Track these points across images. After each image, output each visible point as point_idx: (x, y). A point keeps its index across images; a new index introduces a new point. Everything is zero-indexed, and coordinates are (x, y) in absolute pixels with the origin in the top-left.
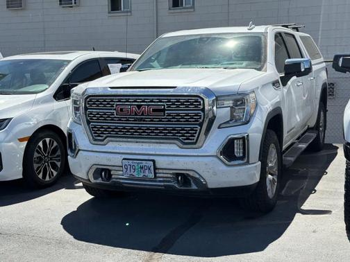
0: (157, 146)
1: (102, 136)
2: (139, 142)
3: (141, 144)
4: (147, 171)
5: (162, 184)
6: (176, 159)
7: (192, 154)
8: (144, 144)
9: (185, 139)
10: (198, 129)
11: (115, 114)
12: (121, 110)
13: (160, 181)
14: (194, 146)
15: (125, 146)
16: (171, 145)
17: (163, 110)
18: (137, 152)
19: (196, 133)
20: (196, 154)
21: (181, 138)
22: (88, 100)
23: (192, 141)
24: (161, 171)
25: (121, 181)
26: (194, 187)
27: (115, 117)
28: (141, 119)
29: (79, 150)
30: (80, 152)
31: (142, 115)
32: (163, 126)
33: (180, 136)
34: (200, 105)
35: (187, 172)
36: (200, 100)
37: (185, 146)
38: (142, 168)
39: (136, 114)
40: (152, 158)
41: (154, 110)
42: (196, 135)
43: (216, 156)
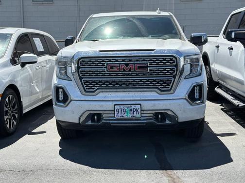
0: (141, 94)
1: (93, 89)
2: (126, 92)
3: (128, 93)
4: (135, 113)
5: (145, 121)
6: (157, 102)
7: (168, 98)
8: (130, 93)
9: (162, 88)
10: (173, 80)
11: (106, 71)
12: (112, 68)
13: (144, 120)
14: (169, 92)
15: (114, 95)
16: (152, 92)
17: (147, 67)
18: (126, 99)
19: (170, 83)
20: (171, 98)
21: (159, 87)
22: (81, 61)
23: (168, 89)
24: (145, 112)
25: (111, 122)
26: (168, 122)
27: (106, 74)
28: (128, 74)
29: (71, 100)
30: (72, 102)
31: (130, 70)
32: (146, 78)
33: (159, 86)
34: (174, 62)
35: (166, 111)
36: (174, 59)
37: (163, 93)
38: (131, 110)
39: (124, 70)
40: (138, 102)
41: (139, 67)
42: (171, 84)
43: (185, 99)
